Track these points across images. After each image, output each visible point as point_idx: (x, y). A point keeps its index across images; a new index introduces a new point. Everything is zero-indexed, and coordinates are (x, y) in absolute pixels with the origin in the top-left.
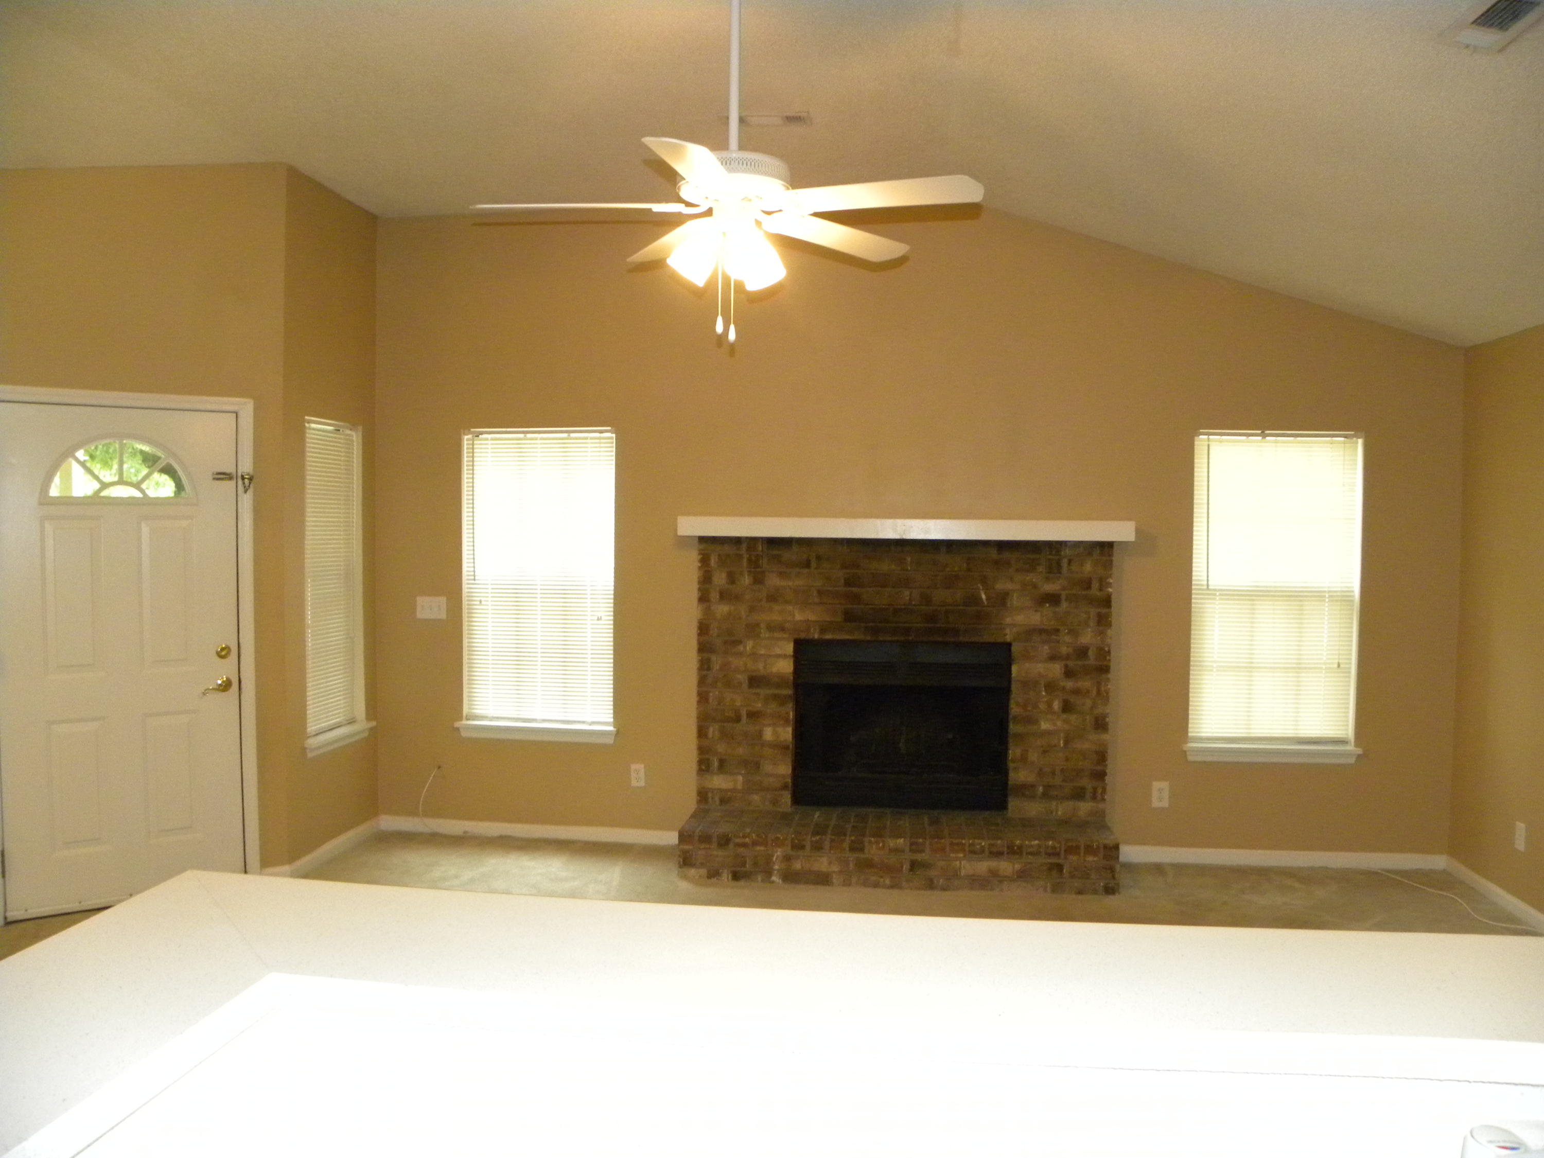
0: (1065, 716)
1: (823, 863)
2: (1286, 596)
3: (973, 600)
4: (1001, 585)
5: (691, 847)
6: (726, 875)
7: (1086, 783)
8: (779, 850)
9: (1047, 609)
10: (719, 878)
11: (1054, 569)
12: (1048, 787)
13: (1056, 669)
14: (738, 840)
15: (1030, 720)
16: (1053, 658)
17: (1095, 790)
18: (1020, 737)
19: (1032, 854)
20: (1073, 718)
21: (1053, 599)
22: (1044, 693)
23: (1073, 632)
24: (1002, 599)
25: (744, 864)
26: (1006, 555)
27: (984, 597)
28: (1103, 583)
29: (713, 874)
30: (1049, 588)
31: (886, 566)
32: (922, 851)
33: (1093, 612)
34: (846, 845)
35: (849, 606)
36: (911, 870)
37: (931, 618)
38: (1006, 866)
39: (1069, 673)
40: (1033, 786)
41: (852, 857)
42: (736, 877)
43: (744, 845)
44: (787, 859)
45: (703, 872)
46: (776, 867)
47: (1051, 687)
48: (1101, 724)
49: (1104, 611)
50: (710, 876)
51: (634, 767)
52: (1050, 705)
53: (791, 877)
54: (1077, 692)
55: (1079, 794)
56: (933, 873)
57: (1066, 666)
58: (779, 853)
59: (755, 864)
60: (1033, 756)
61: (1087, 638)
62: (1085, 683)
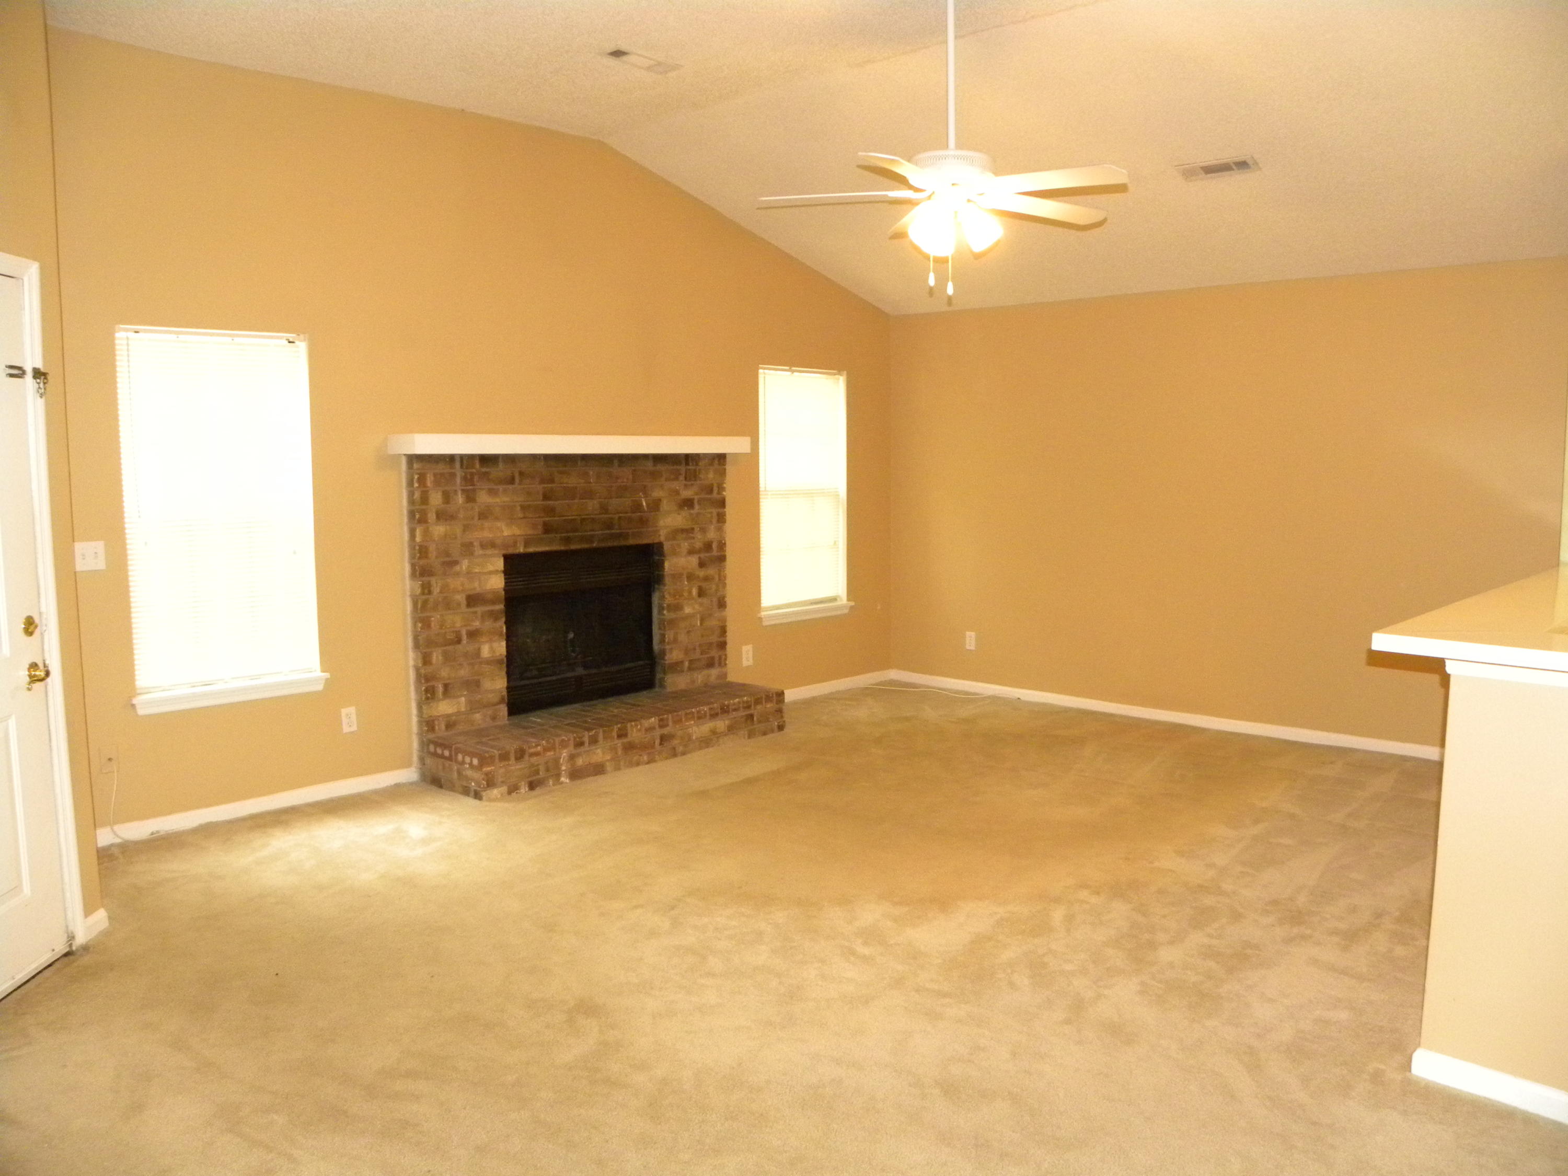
0: (700, 600)
1: (599, 754)
2: (804, 494)
3: (637, 507)
4: (657, 493)
5: (493, 768)
6: (524, 789)
7: (714, 653)
8: (565, 751)
9: (685, 513)
10: (518, 791)
11: (692, 477)
12: (691, 662)
13: (694, 560)
14: (532, 750)
15: (678, 608)
16: (691, 552)
17: (720, 657)
18: (672, 622)
19: (735, 710)
20: (705, 601)
21: (688, 503)
22: (686, 583)
23: (703, 530)
24: (656, 505)
25: (537, 772)
26: (660, 467)
27: (644, 504)
28: (721, 488)
29: (513, 790)
30: (687, 493)
31: (573, 480)
32: (667, 725)
33: (715, 511)
34: (615, 734)
35: (547, 519)
36: (661, 744)
37: (609, 525)
38: (721, 724)
39: (702, 565)
40: (682, 662)
41: (619, 743)
42: (532, 786)
43: (537, 754)
44: (572, 757)
45: (504, 789)
46: (564, 768)
47: (691, 577)
48: (722, 604)
49: (720, 510)
50: (510, 793)
51: (344, 711)
52: (690, 592)
53: (576, 775)
54: (707, 579)
55: (710, 664)
56: (675, 742)
57: (700, 558)
58: (565, 754)
59: (547, 770)
60: (682, 637)
61: (712, 535)
62: (711, 571)
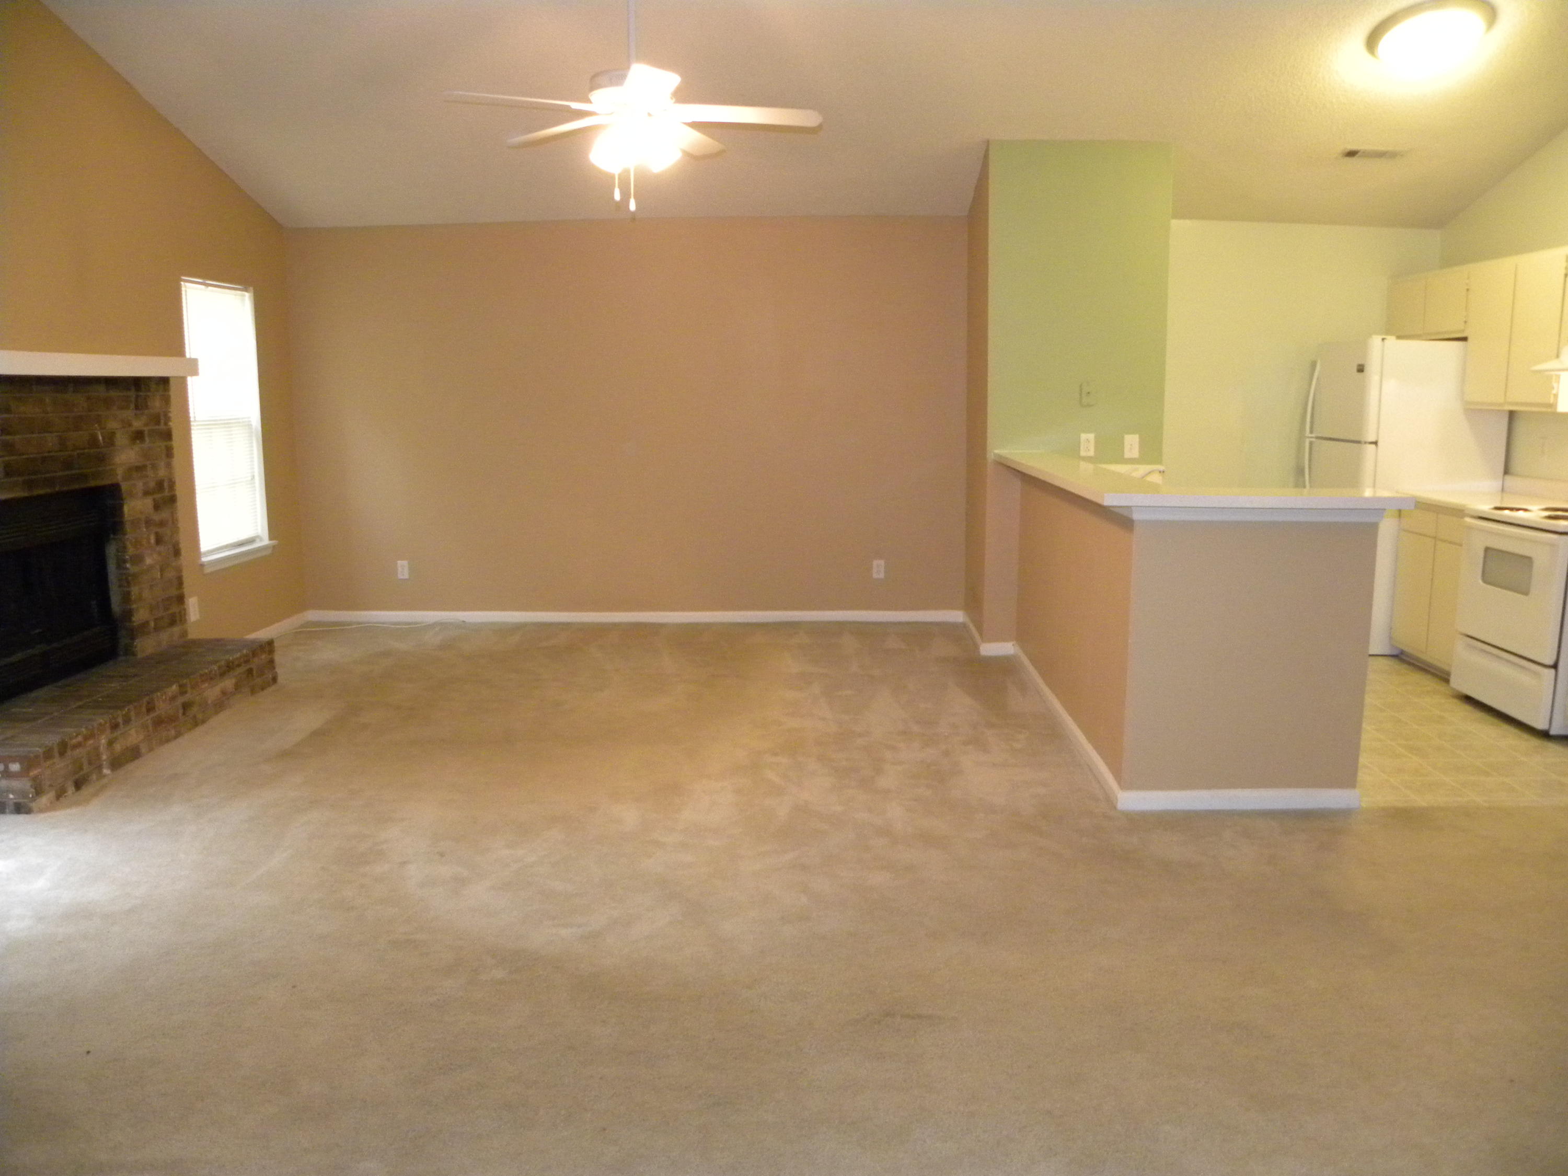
0: (158, 549)
1: (133, 736)
2: (222, 424)
3: (93, 442)
4: (112, 425)
5: (39, 770)
6: (71, 789)
7: (174, 609)
8: (103, 737)
9: (137, 447)
10: (66, 794)
11: (140, 406)
12: (156, 620)
13: (149, 502)
14: (74, 741)
15: (138, 559)
16: (146, 493)
17: (180, 612)
18: (135, 576)
19: (239, 666)
20: (161, 548)
21: (138, 436)
22: (145, 530)
23: (154, 467)
24: (110, 438)
25: (81, 768)
26: (113, 393)
27: (100, 438)
28: (168, 419)
29: (60, 794)
30: (137, 424)
31: (28, 409)
32: (186, 692)
33: (163, 444)
34: (144, 709)
35: (7, 458)
36: (184, 714)
37: (68, 464)
38: (228, 683)
39: (157, 507)
40: (147, 622)
41: (148, 719)
42: (78, 785)
43: (79, 745)
44: (110, 743)
45: (52, 795)
46: (104, 757)
47: (148, 522)
48: (177, 553)
49: (168, 443)
50: (58, 797)
52: (148, 540)
53: (117, 763)
54: (162, 524)
55: (173, 622)
56: (195, 709)
57: (154, 500)
58: (103, 741)
59: (90, 763)
60: (146, 594)
61: (162, 473)
62: (164, 515)
